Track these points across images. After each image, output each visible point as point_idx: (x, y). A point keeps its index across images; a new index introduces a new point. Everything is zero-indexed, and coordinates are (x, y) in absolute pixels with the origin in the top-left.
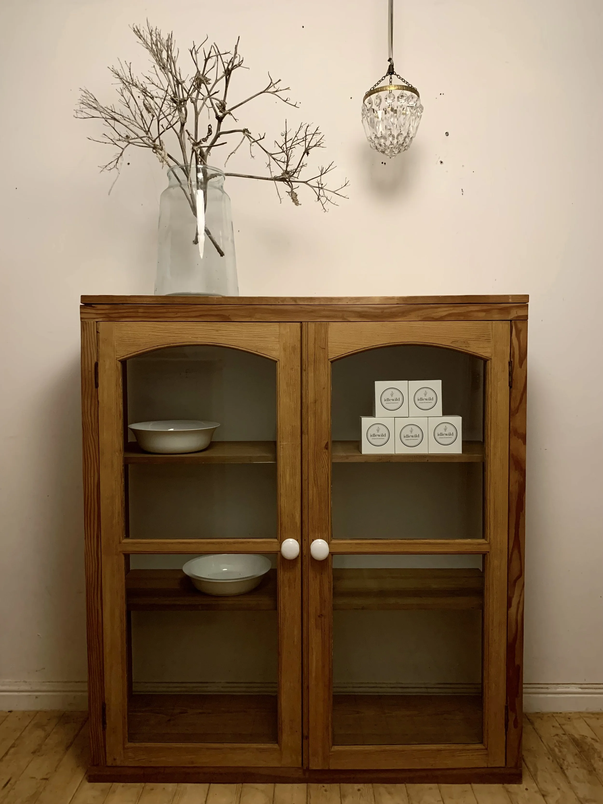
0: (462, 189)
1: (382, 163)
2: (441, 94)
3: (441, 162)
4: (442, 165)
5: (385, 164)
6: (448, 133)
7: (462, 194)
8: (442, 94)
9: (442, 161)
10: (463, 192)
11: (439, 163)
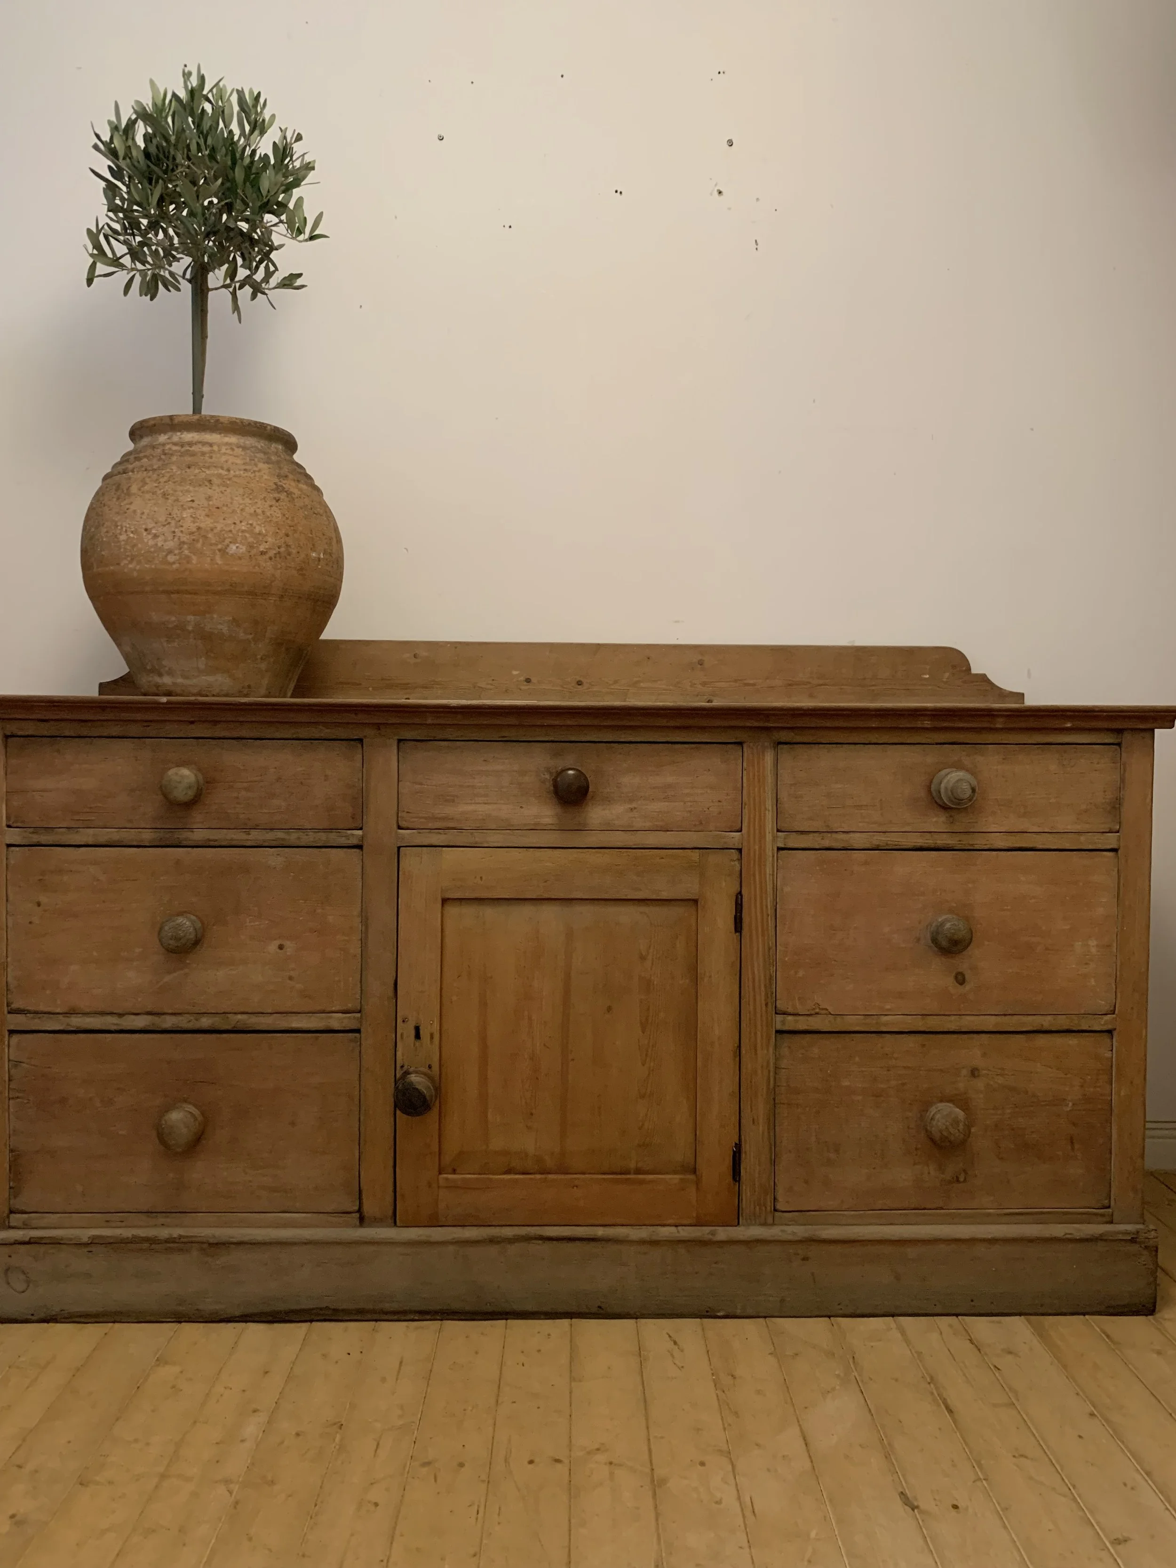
0: (756, 241)
1: (616, 192)
2: (719, 73)
3: (720, 192)
4: (722, 197)
5: (621, 193)
6: (731, 140)
7: (757, 249)
8: (721, 72)
9: (721, 190)
10: (757, 244)
11: (716, 193)
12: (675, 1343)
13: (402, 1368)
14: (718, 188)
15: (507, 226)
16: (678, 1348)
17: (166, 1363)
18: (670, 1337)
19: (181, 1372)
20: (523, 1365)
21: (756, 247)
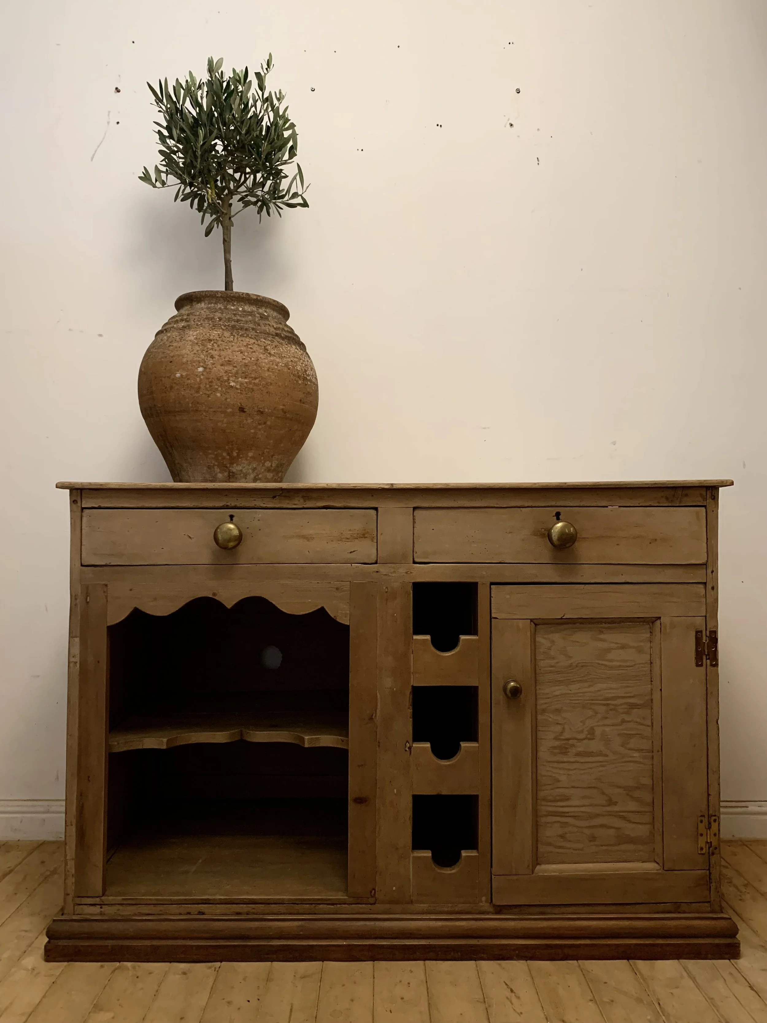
0: (538, 158)
1: (438, 125)
2: (510, 43)
3: (511, 125)
4: (513, 128)
5: (441, 126)
6: (519, 89)
7: (538, 164)
9: (512, 123)
10: (538, 161)
11: (508, 126)
12: (512, 991)
13: (293, 1014)
14: (510, 122)
15: (360, 150)
16: (515, 995)
17: (101, 1010)
18: (506, 984)
19: (113, 1018)
20: (391, 1012)
21: (538, 162)
